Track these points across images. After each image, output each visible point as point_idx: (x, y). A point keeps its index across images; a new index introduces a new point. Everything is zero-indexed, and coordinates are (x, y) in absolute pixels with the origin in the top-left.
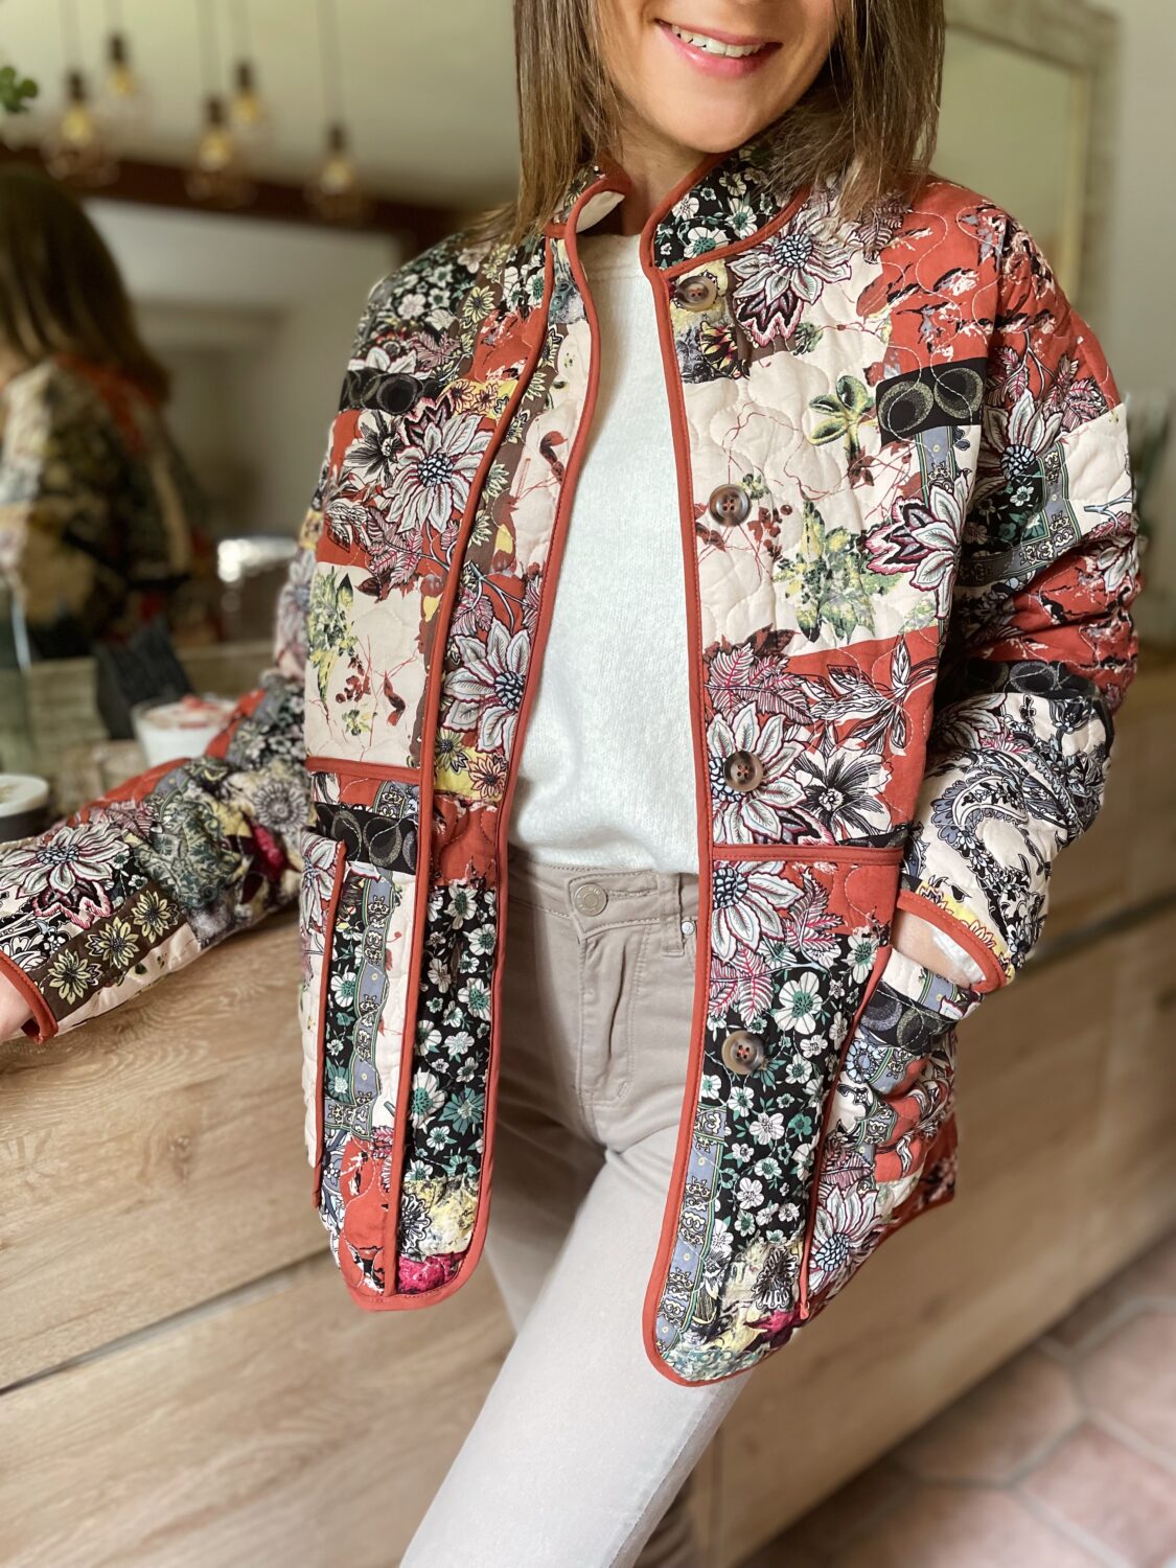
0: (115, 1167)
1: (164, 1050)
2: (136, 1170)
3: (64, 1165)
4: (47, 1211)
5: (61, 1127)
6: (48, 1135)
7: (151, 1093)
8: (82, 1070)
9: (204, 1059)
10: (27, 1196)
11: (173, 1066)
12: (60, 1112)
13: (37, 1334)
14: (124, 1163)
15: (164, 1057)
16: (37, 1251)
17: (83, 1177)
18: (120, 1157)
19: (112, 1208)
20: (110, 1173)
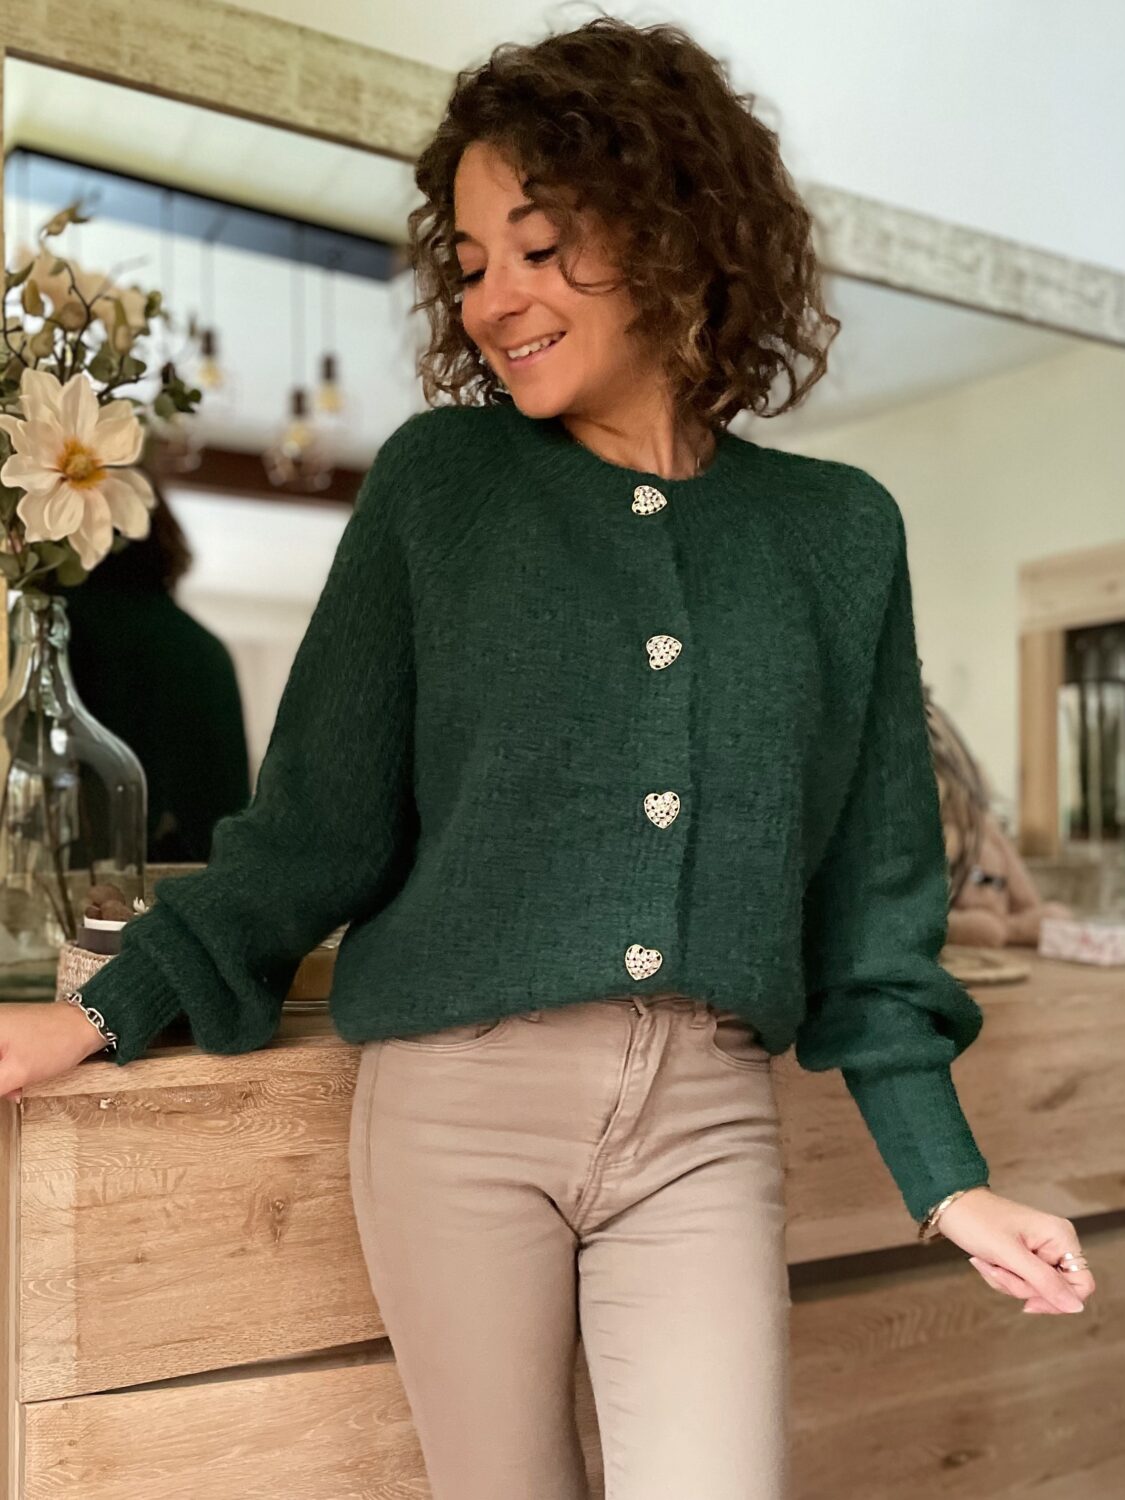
0: (227, 1214)
1: (273, 1121)
2: (242, 1221)
3: (193, 1201)
4: (174, 1239)
5: (194, 1167)
6: (185, 1172)
7: (261, 1156)
8: (213, 1123)
9: (303, 1135)
10: (164, 1221)
11: (279, 1136)
12: (195, 1154)
13: (156, 1346)
14: (235, 1212)
15: (273, 1128)
16: (163, 1271)
17: (205, 1215)
18: (232, 1205)
19: (221, 1249)
20: (225, 1217)
